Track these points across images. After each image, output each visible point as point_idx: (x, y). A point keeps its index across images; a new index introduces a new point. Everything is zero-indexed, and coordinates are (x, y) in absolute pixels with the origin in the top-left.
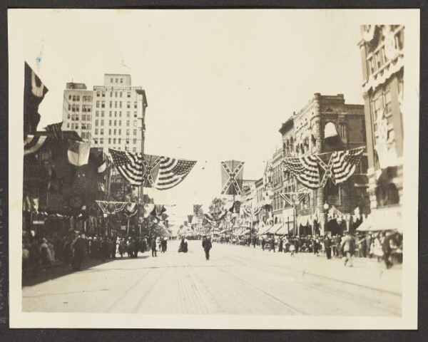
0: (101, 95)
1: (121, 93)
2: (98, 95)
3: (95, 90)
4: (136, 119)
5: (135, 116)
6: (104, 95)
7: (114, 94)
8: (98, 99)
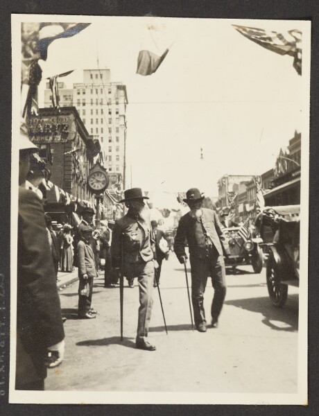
0: (81, 93)
1: (102, 90)
2: (79, 93)
3: (75, 88)
4: (117, 116)
5: (117, 113)
6: (84, 93)
7: (94, 91)
8: (79, 97)
